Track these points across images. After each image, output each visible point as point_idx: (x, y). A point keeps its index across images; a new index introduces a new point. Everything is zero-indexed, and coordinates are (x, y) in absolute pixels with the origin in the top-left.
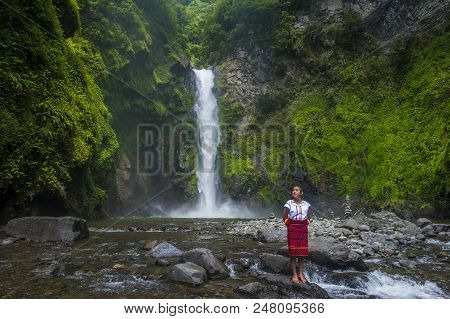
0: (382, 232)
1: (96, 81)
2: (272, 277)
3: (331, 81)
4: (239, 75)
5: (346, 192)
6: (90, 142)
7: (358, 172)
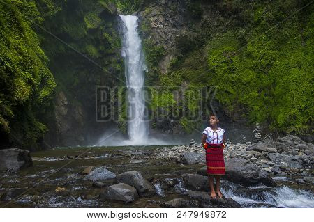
0: (288, 154)
1: (32, 26)
2: (193, 194)
3: (242, 22)
4: (161, 19)
5: (256, 120)
6: (29, 82)
7: (266, 102)
